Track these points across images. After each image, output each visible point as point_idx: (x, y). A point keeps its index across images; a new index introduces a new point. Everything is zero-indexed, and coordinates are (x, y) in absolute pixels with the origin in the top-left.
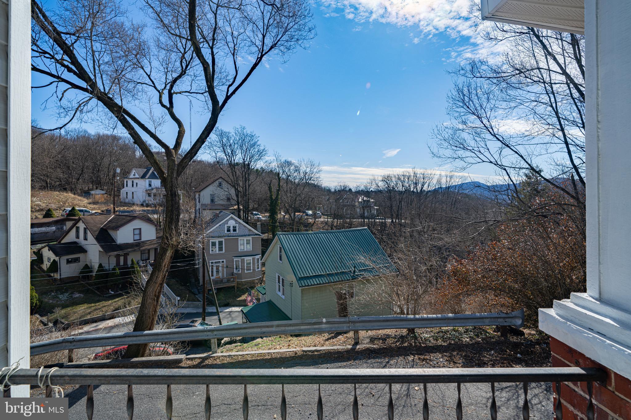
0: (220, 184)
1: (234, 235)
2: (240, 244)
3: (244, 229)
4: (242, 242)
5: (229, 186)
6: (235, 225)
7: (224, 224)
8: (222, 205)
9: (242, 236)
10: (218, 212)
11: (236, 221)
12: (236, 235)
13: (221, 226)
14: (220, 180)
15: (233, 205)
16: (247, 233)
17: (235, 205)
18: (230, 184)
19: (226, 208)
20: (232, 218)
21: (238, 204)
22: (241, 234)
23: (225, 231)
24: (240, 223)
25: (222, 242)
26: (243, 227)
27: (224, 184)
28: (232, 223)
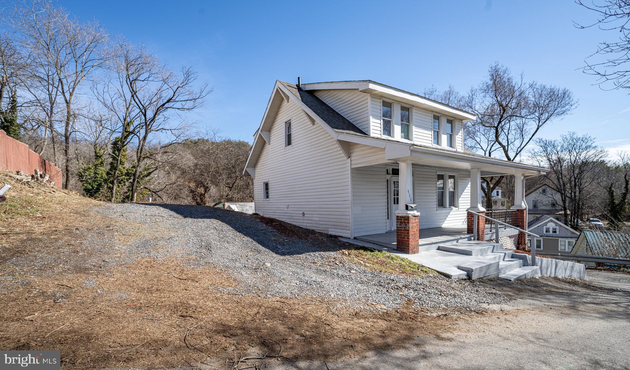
0: (544, 191)
1: (554, 236)
2: (561, 245)
3: (566, 231)
4: (563, 243)
5: (554, 192)
6: (555, 227)
7: (543, 225)
8: (545, 210)
9: (563, 237)
10: (539, 216)
11: (556, 223)
12: (556, 236)
13: (539, 227)
14: (544, 187)
15: (557, 211)
16: (569, 235)
17: (561, 210)
18: (556, 190)
19: (549, 213)
20: (551, 221)
21: (565, 209)
22: (562, 236)
23: (543, 231)
24: (561, 226)
25: (540, 240)
26: (565, 230)
27: (549, 190)
28: (551, 226)
